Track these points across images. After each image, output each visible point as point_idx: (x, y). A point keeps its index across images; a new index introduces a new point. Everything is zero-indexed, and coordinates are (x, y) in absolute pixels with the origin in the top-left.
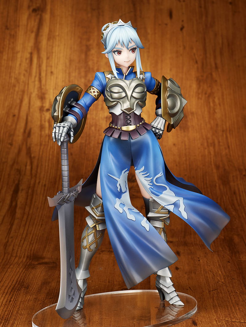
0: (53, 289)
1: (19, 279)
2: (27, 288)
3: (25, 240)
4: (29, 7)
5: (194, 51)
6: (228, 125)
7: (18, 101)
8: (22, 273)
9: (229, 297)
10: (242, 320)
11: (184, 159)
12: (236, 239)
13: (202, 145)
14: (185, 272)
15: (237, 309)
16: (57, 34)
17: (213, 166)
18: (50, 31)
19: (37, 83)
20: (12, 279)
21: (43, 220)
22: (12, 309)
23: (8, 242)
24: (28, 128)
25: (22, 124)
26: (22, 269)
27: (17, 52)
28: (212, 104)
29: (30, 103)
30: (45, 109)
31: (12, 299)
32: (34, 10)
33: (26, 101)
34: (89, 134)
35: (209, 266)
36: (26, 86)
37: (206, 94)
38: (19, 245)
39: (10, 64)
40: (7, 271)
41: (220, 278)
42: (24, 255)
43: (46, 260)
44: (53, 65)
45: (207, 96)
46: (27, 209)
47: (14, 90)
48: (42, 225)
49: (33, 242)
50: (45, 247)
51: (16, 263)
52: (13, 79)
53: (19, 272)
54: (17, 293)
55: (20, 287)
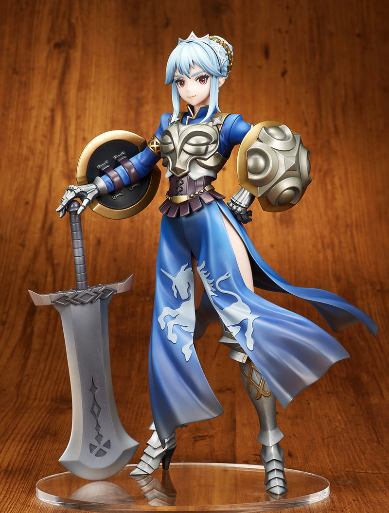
1: (42, 426)
2: (55, 435)
3: (47, 379)
4: (49, 40)
5: (303, 107)
6: (354, 218)
7: (33, 182)
8: (46, 418)
9: (352, 445)
10: (369, 470)
11: (287, 267)
12: (365, 378)
13: (314, 246)
15: (363, 458)
16: (92, 80)
17: (331, 277)
18: (82, 76)
19: (61, 154)
20: (31, 426)
22: (35, 458)
23: (21, 381)
24: (49, 222)
25: (39, 216)
26: (45, 414)
27: (32, 108)
28: (329, 187)
29: (50, 185)
31: (34, 449)
32: (58, 45)
33: (45, 181)
34: (142, 231)
35: (324, 410)
36: (46, 159)
37: (320, 171)
38: (39, 385)
39: (21, 126)
40: (23, 416)
41: (340, 424)
42: (48, 397)
44: (86, 127)
45: (322, 173)
46: (49, 337)
47: (27, 165)
51: (36, 407)
52: (25, 148)
53: (40, 417)
54: (40, 441)
55: (44, 435)
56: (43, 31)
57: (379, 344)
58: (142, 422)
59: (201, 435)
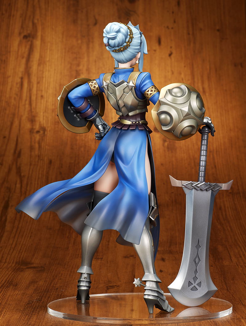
0: (40, 287)
1: (8, 279)
2: (16, 285)
3: (14, 249)
4: (20, 34)
5: (183, 76)
6: (215, 146)
7: (9, 124)
8: (11, 275)
12: (220, 248)
13: (189, 165)
14: (169, 274)
16: (48, 59)
18: (41, 56)
19: (27, 106)
21: (32, 232)
24: (18, 149)
25: (12, 145)
26: (11, 272)
27: (9, 77)
29: (20, 126)
30: (35, 131)
32: (25, 37)
33: (16, 123)
34: (79, 155)
36: (17, 109)
38: (8, 253)
42: (13, 261)
43: (34, 265)
44: (43, 89)
46: (17, 223)
47: (5, 113)
48: (31, 236)
49: (21, 251)
50: (34, 255)
51: (5, 267)
52: (4, 102)
53: (8, 274)
54: (6, 289)
55: (9, 285)
56: (16, 28)
57: (230, 227)
58: (74, 277)
59: (111, 285)
